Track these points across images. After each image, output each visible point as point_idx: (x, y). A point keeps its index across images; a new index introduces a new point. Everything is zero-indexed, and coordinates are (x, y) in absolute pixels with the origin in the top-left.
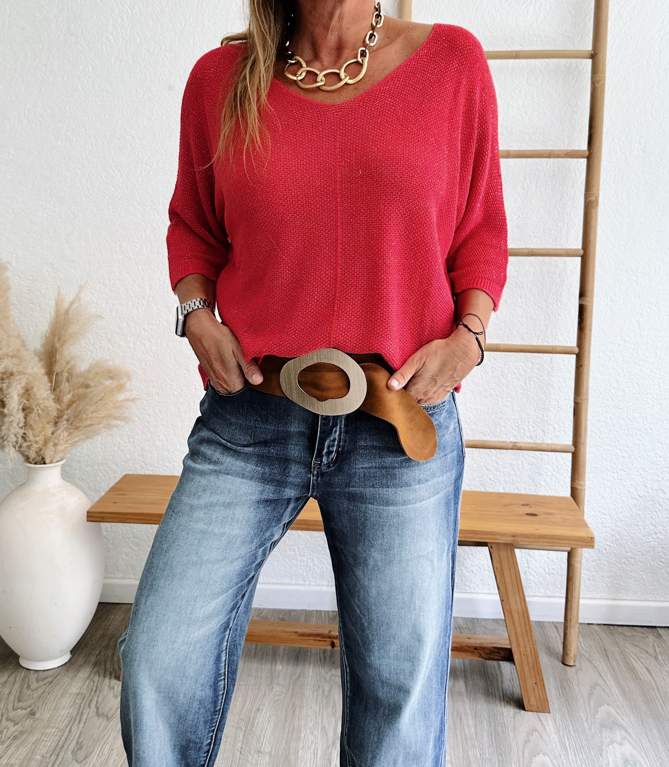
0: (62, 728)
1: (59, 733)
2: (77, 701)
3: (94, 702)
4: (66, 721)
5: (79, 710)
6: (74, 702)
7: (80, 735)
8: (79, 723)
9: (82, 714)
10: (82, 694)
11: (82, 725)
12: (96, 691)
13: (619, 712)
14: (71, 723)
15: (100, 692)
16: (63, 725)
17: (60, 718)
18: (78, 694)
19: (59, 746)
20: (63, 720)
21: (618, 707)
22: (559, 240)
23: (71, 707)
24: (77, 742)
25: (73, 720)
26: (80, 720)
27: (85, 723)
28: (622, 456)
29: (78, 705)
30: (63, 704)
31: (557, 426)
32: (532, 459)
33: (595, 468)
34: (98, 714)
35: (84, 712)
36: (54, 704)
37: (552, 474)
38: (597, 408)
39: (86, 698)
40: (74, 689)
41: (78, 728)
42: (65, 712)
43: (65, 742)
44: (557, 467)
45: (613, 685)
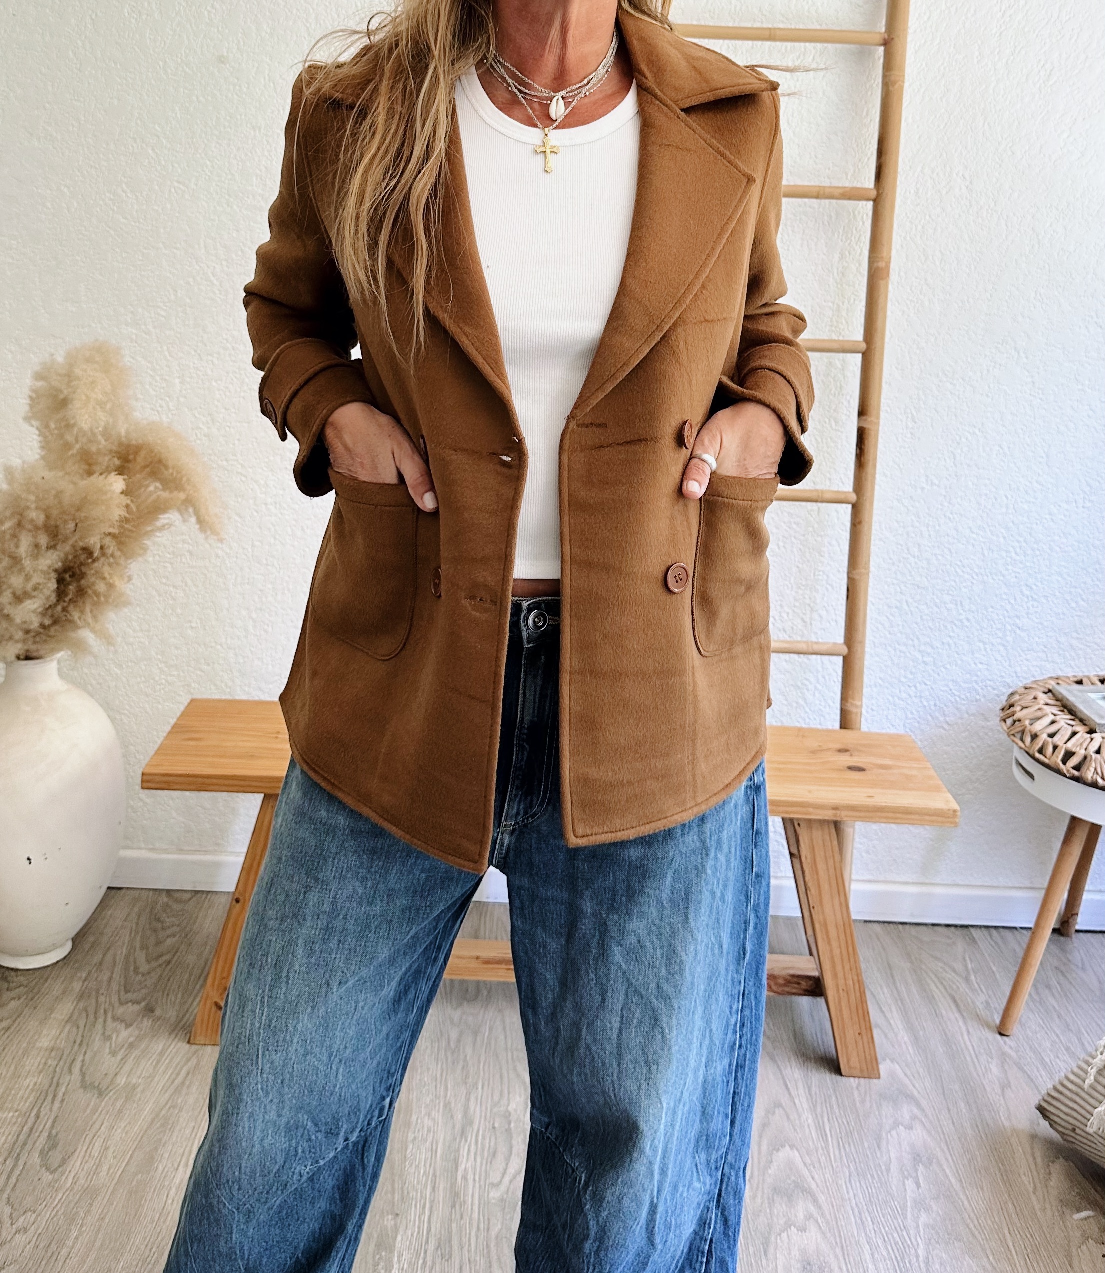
0: (24, 1109)
1: (20, 1120)
2: (50, 1062)
3: (78, 1064)
4: (32, 1098)
5: (53, 1078)
6: (46, 1063)
7: (54, 1122)
8: (53, 1102)
9: (58, 1084)
10: (58, 1049)
11: (57, 1104)
12: (80, 1045)
13: (908, 1073)
14: (40, 1102)
15: (88, 1045)
16: (28, 1104)
17: (21, 1092)
18: (52, 1050)
19: (20, 1142)
20: (26, 1096)
21: (907, 1065)
22: (835, 324)
23: (41, 1072)
24: (50, 1133)
25: (42, 1097)
26: (55, 1096)
27: (63, 1100)
28: (924, 662)
29: (51, 1068)
30: (27, 1068)
31: (824, 613)
32: (784, 663)
33: (880, 678)
34: (84, 1085)
35: (61, 1081)
36: (13, 1067)
37: (815, 688)
38: (886, 587)
39: (65, 1057)
40: (45, 1042)
41: (51, 1110)
42: (30, 1081)
43: (29, 1135)
44: (823, 677)
45: (900, 1026)
